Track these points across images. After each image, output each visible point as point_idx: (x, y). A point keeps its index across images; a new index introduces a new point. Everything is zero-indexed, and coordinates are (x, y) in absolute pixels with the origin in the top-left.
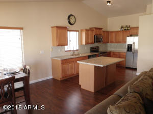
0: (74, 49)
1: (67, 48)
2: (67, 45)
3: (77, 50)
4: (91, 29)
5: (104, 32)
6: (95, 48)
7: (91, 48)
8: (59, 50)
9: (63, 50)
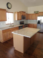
0: (11, 23)
1: (7, 22)
2: (6, 21)
3: (13, 23)
4: (20, 12)
5: (26, 14)
6: (22, 22)
7: (20, 22)
8: (2, 24)
9: (4, 24)
